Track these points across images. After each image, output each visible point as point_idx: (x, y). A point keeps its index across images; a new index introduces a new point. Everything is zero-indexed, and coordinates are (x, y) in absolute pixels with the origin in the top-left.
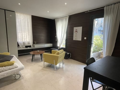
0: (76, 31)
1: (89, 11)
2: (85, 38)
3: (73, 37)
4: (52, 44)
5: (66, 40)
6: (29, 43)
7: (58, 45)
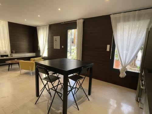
0: (56, 40)
1: (64, 22)
2: (63, 47)
3: (53, 45)
4: (35, 53)
5: (48, 49)
6: (5, 53)
7: (41, 54)
